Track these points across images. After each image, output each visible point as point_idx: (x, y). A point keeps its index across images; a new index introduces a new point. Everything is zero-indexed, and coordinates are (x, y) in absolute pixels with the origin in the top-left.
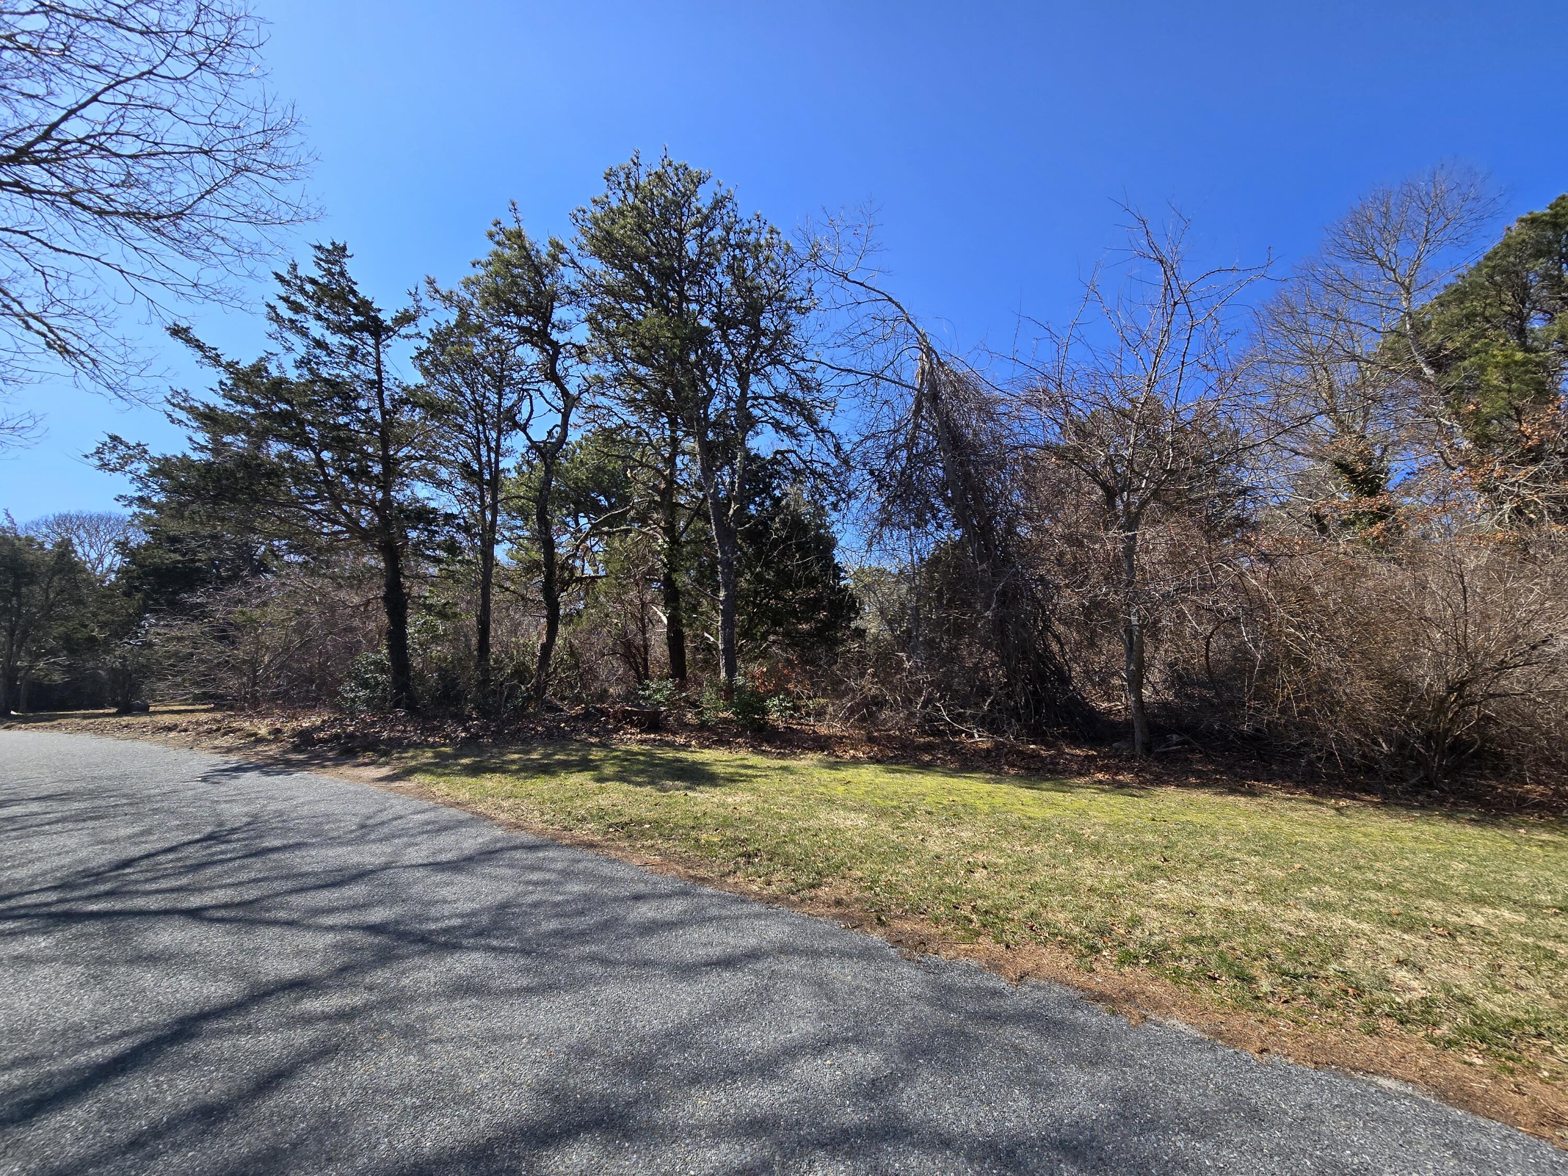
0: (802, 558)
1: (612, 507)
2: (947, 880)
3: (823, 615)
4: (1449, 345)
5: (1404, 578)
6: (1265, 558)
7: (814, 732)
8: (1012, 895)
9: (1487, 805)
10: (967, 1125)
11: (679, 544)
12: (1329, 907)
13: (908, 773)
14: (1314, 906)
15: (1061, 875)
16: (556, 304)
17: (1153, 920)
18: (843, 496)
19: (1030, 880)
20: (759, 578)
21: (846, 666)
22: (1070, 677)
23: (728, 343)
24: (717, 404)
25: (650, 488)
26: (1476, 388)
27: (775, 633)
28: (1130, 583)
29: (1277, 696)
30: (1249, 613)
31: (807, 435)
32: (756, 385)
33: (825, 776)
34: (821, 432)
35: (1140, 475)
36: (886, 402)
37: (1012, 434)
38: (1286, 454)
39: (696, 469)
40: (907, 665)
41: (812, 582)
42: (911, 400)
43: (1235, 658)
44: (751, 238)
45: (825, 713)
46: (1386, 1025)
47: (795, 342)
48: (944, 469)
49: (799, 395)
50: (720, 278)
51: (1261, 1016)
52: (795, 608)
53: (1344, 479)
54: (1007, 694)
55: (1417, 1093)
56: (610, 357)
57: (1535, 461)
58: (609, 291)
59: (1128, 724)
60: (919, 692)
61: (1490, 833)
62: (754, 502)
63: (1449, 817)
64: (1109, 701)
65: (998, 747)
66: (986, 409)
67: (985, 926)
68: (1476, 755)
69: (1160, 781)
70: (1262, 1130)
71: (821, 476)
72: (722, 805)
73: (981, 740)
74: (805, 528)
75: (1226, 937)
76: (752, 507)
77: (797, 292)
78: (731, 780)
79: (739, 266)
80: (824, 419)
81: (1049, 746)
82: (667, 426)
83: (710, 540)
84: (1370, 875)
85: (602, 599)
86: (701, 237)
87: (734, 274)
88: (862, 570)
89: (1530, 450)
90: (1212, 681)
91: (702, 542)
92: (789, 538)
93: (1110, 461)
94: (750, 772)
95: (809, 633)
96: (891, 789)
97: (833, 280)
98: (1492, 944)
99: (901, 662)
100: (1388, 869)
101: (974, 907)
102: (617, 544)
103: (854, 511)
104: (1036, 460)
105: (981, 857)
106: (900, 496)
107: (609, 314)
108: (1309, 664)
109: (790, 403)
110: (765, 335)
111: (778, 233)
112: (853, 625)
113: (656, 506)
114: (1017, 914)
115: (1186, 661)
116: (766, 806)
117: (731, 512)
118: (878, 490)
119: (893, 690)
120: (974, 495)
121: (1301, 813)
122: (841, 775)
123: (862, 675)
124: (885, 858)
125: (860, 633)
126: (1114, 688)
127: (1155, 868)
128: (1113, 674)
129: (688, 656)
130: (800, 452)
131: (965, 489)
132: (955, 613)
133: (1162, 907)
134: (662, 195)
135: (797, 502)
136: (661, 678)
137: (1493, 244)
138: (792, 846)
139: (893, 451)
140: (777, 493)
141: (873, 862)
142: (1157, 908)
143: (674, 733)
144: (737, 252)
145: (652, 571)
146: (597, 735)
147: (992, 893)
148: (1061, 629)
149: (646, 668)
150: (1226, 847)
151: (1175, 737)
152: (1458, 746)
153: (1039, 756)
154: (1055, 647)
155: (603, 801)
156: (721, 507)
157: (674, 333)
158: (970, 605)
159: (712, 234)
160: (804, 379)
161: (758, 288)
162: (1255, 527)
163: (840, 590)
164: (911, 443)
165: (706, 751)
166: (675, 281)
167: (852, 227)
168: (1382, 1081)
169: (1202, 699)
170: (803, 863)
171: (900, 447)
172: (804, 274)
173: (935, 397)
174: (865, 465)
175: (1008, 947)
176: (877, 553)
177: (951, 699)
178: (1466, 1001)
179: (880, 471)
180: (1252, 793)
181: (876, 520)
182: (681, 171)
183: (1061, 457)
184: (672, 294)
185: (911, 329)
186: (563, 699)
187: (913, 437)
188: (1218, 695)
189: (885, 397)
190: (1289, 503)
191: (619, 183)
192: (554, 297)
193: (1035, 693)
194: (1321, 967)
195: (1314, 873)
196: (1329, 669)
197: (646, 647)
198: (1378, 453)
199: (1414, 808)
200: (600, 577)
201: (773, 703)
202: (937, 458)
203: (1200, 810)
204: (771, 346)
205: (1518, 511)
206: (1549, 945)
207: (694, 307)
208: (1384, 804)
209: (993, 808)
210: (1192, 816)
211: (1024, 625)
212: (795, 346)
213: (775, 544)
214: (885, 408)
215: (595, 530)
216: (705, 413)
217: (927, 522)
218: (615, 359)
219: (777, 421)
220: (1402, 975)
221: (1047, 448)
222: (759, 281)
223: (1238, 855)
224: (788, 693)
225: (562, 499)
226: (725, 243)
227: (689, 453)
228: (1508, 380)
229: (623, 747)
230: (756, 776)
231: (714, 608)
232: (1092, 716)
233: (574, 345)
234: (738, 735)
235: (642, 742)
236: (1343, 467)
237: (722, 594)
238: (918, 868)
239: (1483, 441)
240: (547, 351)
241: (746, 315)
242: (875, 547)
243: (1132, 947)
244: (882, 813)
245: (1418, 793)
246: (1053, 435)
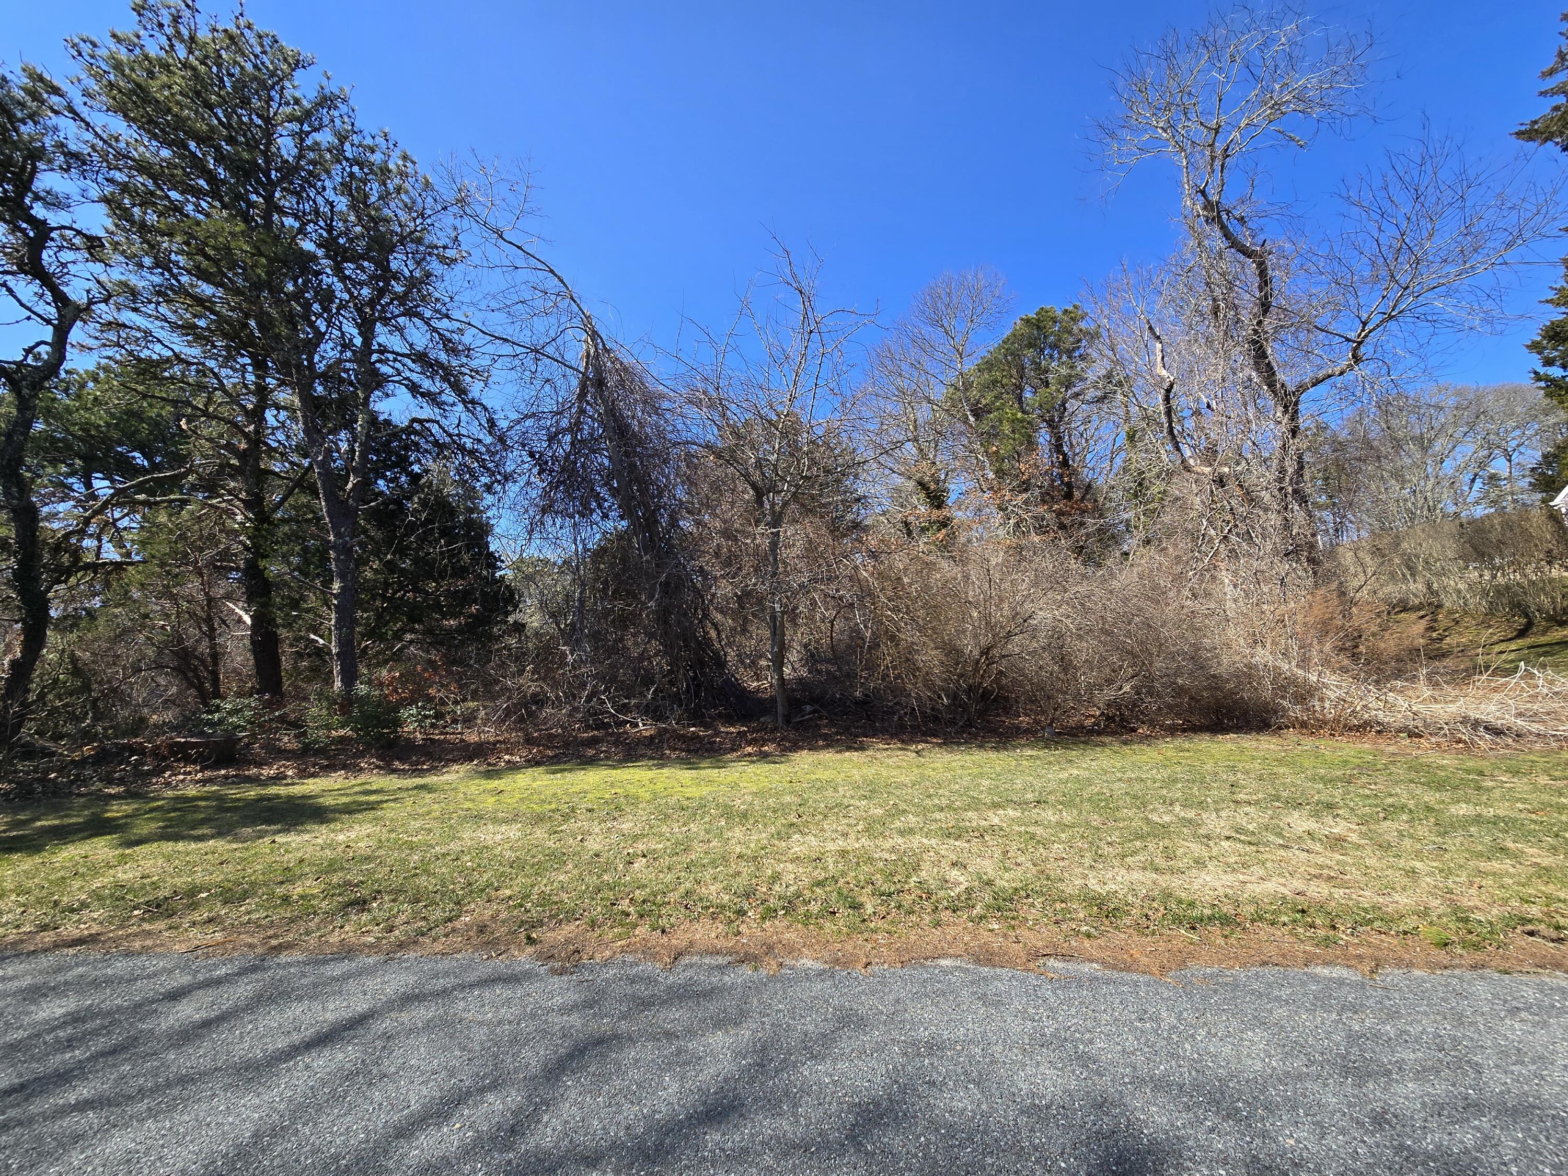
0: (447, 545)
1: (155, 467)
2: (606, 878)
3: (474, 609)
4: (984, 402)
5: (957, 571)
6: (873, 555)
7: (462, 740)
8: (669, 877)
9: (1000, 735)
10: (616, 1134)
11: (271, 523)
12: (911, 831)
13: (570, 770)
14: (902, 833)
15: (714, 848)
16: (41, 165)
17: (789, 872)
18: (499, 477)
19: (685, 859)
20: (390, 567)
21: (503, 665)
22: (726, 662)
23: (344, 279)
24: (328, 352)
25: (223, 447)
26: (995, 436)
27: (413, 631)
28: (774, 574)
29: (879, 666)
30: (862, 598)
31: (453, 405)
32: (383, 336)
33: (473, 788)
34: (471, 404)
35: (783, 479)
36: (548, 381)
37: (675, 430)
38: (887, 472)
39: (298, 429)
40: (570, 658)
41: (461, 572)
42: (575, 383)
43: (851, 637)
44: (377, 158)
45: (475, 718)
46: (945, 916)
47: (437, 295)
48: (610, 458)
49: (443, 357)
50: (330, 194)
51: (866, 935)
52: (439, 602)
53: (922, 495)
54: (670, 681)
55: (963, 965)
56: (148, 261)
57: (1026, 490)
58: (143, 167)
59: (773, 699)
60: (583, 685)
61: (1003, 755)
62: (384, 477)
63: (981, 747)
64: (758, 680)
65: (661, 733)
66: (651, 402)
67: (641, 916)
68: (995, 700)
69: (796, 747)
70: (865, 1034)
71: (472, 453)
72: (331, 846)
73: (644, 728)
74: (452, 512)
75: (843, 874)
76: (381, 482)
77: (438, 237)
78: (350, 810)
79: (358, 188)
80: (475, 389)
81: (707, 727)
82: (250, 369)
83: (319, 519)
84: (936, 801)
85: (136, 594)
86: (300, 136)
87: (351, 195)
88: (522, 560)
89: (1024, 483)
90: (835, 658)
91: (307, 521)
92: (428, 521)
93: (759, 464)
94: (373, 798)
95: (460, 630)
96: (549, 792)
97: (485, 234)
98: (1003, 836)
99: (564, 655)
100: (947, 793)
101: (632, 899)
102: (162, 518)
103: (512, 495)
104: (697, 458)
105: (641, 847)
106: (563, 482)
107: (147, 200)
108: (900, 640)
109: (431, 366)
110: (397, 279)
111: (414, 163)
112: (511, 619)
113: (235, 472)
114: (673, 897)
115: (817, 641)
116: (393, 835)
117: (350, 486)
118: (539, 474)
119: (555, 685)
120: (639, 486)
121: (895, 759)
122: (494, 784)
123: (521, 672)
124: (539, 870)
125: (519, 627)
126: (761, 669)
127: (792, 825)
128: (761, 657)
129: (286, 663)
130: (444, 422)
131: (631, 480)
132: (620, 604)
133: (796, 860)
134: (235, 62)
135: (443, 482)
136: (239, 695)
137: (1008, 333)
138: (424, 878)
139: (556, 434)
140: (416, 468)
141: (526, 876)
142: (792, 861)
143: (259, 765)
144: (356, 169)
145: (226, 555)
146: (121, 781)
147: (650, 880)
148: (719, 617)
149: (216, 681)
150: (844, 796)
151: (808, 708)
152: (986, 695)
153: (699, 736)
154: (713, 634)
155: (126, 874)
156: (334, 481)
157: (258, 249)
158: (635, 597)
159: (317, 136)
160: (450, 341)
161: (387, 221)
162: (866, 529)
163: (495, 581)
164: (575, 428)
165: (311, 781)
166: (259, 181)
167: (508, 181)
168: (944, 962)
169: (828, 672)
170: (439, 896)
171: (564, 431)
172: (447, 220)
173: (600, 383)
174: (524, 445)
175: (663, 931)
176: (538, 542)
177: (616, 690)
178: (990, 883)
179: (541, 454)
180: (862, 748)
181: (536, 505)
182: (267, 42)
183: (719, 457)
184: (254, 197)
185: (576, 309)
186: (57, 737)
187: (578, 423)
188: (840, 669)
189: (546, 375)
190: (888, 511)
191: (161, 25)
192: (36, 154)
193: (694, 678)
194: (906, 882)
195: (903, 806)
196: (913, 643)
197: (216, 657)
198: (943, 477)
199: (962, 744)
200: (132, 564)
201: (409, 713)
202: (603, 446)
203: (826, 768)
204: (406, 294)
205: (1017, 525)
206: (1031, 829)
207: (289, 221)
208: (944, 744)
209: (655, 794)
210: (823, 775)
211: (685, 614)
212: (437, 300)
213: (412, 528)
214: (547, 387)
215: (121, 498)
216: (311, 364)
217: (592, 511)
218: (157, 265)
219: (413, 383)
220: (954, 874)
221: (707, 447)
222: (387, 212)
223: (852, 802)
224: (430, 699)
225: (57, 449)
226: (338, 155)
227: (285, 408)
228: (1013, 432)
229: (170, 793)
230: (387, 801)
231: (326, 603)
232: (743, 695)
233: (79, 232)
234: (362, 755)
235: (204, 782)
236: (921, 484)
237: (336, 586)
238: (575, 872)
239: (1000, 473)
240: (23, 231)
241: (369, 249)
242: (536, 535)
243: (772, 902)
244: (539, 819)
245: (964, 732)
246: (711, 435)
